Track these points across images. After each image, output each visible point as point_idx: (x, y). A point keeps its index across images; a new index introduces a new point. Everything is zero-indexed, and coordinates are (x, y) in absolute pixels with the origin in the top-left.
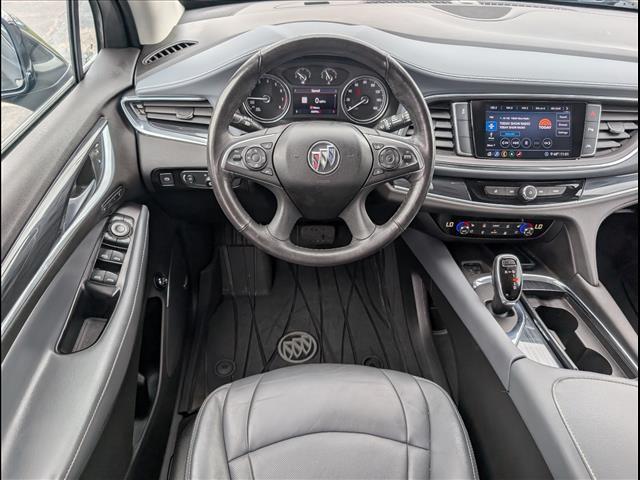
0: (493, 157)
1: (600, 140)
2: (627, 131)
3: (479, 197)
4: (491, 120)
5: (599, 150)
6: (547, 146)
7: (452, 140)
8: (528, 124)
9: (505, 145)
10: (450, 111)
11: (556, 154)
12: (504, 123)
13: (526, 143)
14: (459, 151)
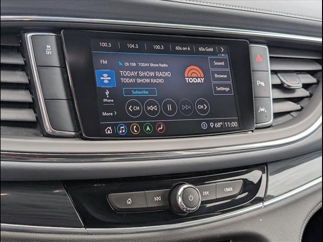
0: (115, 136)
1: (276, 100)
2: (306, 86)
3: (98, 216)
4: (104, 67)
5: (277, 115)
6: (202, 111)
7: (32, 105)
8: (168, 74)
9: (135, 113)
10: (21, 50)
11: (219, 125)
12: (127, 73)
13: (169, 108)
14: (48, 128)
